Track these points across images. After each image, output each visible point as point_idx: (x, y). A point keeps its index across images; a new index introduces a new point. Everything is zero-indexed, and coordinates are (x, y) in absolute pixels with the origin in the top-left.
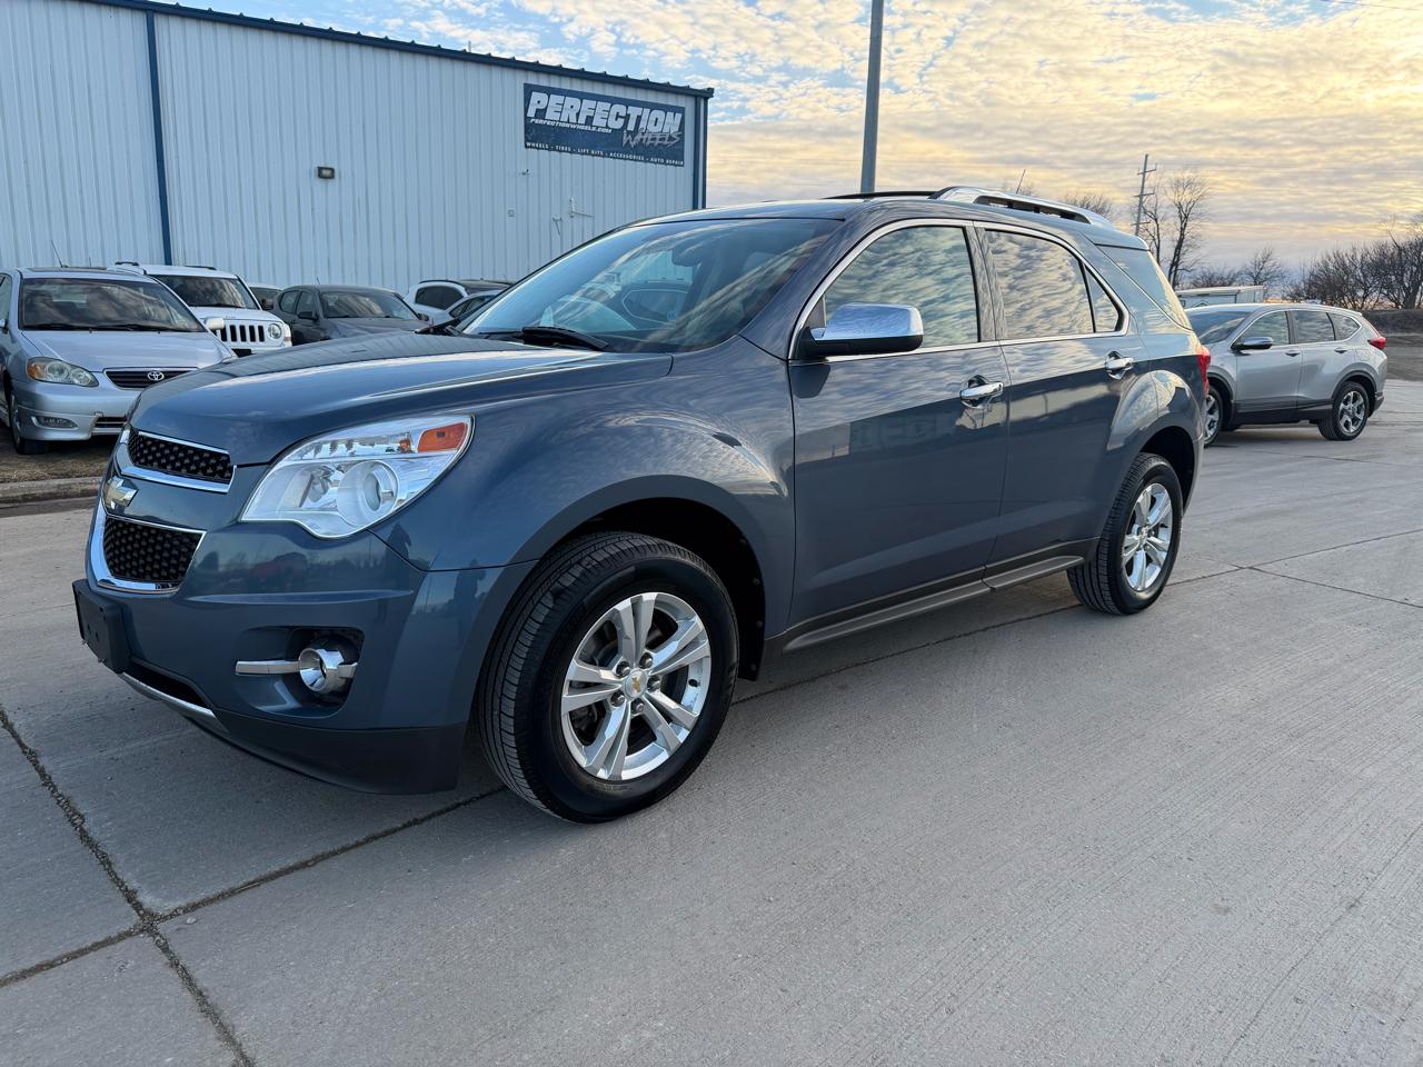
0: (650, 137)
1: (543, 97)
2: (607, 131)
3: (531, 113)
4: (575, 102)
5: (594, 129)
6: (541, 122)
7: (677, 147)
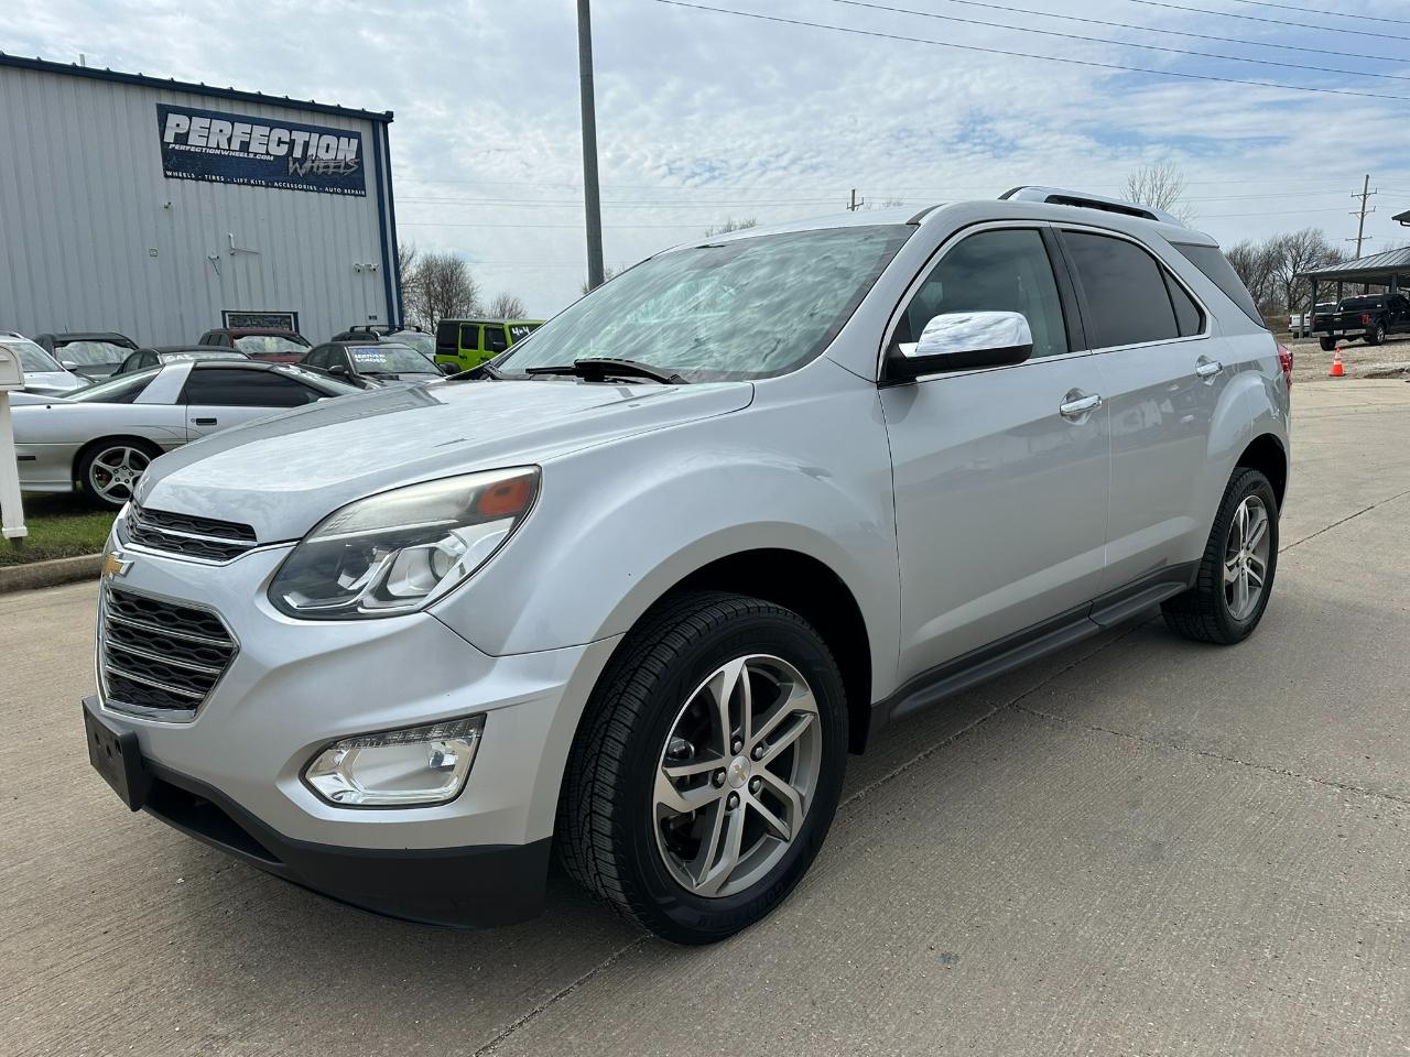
0: (322, 165)
1: (183, 120)
2: (268, 158)
3: (169, 138)
4: (226, 126)
5: (251, 156)
6: (183, 148)
7: (356, 175)
